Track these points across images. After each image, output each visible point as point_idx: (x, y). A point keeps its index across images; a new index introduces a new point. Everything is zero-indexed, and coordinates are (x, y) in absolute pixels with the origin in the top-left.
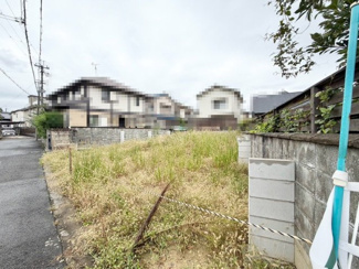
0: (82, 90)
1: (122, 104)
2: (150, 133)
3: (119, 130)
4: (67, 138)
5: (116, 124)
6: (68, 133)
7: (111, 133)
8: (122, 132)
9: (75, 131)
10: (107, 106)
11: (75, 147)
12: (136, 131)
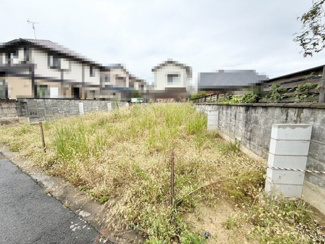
0: (21, 53)
2: (109, 104)
3: (77, 102)
4: (14, 111)
5: (69, 95)
6: (14, 105)
7: (68, 105)
8: (81, 104)
9: (23, 103)
10: (56, 75)
11: (26, 121)
12: (95, 102)
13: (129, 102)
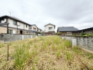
1: (22, 27)
2: (32, 36)
3: (22, 35)
7: (18, 36)
12: (27, 35)
13: (37, 35)
